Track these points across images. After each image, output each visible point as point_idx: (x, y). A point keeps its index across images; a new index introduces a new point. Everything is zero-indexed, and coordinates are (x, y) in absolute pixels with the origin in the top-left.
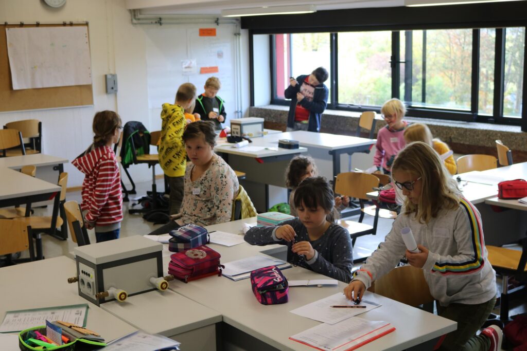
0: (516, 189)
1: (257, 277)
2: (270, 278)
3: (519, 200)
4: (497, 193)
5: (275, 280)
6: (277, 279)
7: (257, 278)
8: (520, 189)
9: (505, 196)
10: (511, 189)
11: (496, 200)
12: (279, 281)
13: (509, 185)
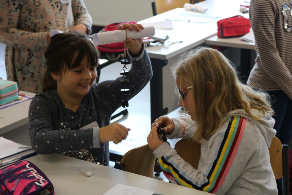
0: (236, 27)
1: (9, 180)
2: (30, 181)
3: (242, 38)
4: (216, 31)
5: (36, 183)
6: (39, 183)
7: (10, 182)
8: (240, 26)
9: (225, 35)
10: (231, 27)
11: (215, 39)
12: (43, 184)
13: (229, 23)
